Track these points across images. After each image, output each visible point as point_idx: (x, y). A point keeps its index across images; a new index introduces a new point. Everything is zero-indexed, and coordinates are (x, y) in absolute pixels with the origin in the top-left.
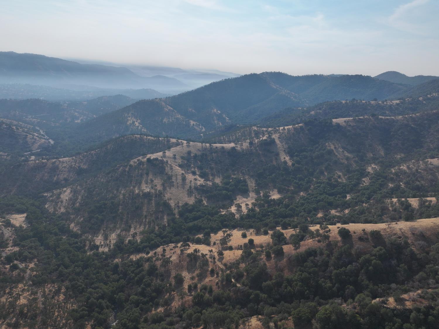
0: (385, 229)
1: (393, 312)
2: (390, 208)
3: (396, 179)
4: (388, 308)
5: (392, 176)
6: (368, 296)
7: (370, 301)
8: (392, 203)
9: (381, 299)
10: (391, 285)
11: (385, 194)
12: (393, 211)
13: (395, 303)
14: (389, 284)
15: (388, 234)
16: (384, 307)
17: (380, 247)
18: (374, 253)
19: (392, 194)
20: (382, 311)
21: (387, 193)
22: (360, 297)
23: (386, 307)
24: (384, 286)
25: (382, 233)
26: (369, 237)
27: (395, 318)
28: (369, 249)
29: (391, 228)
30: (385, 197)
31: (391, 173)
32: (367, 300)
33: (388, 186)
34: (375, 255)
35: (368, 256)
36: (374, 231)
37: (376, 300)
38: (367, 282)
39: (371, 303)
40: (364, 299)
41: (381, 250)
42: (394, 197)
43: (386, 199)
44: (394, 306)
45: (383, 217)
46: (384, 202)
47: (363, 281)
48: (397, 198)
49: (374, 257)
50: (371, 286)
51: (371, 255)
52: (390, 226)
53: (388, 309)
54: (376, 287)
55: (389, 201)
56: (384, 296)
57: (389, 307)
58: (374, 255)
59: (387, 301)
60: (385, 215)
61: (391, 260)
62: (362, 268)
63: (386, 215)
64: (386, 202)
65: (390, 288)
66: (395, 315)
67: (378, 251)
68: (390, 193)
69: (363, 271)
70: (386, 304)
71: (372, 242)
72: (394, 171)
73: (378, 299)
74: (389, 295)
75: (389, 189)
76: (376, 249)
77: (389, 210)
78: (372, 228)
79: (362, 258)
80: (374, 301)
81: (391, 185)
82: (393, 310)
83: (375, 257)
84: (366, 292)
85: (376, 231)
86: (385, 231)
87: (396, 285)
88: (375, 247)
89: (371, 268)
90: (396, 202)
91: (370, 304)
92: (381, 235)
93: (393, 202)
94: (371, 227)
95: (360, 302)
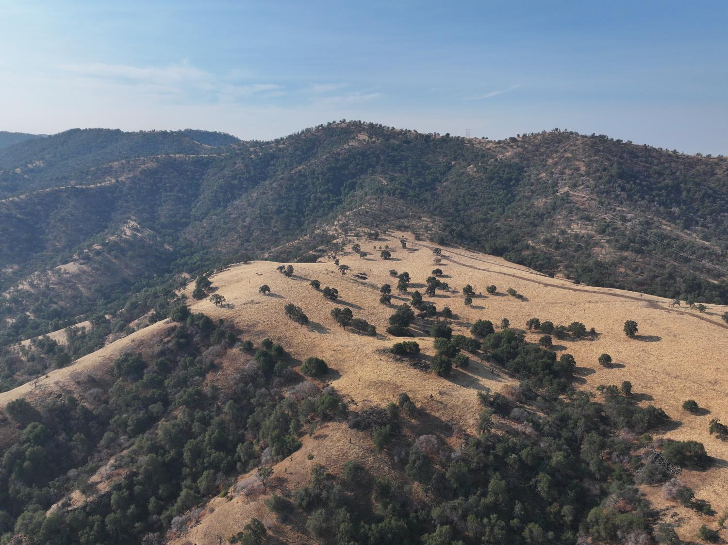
0: (31, 393)
1: (85, 511)
2: (24, 358)
3: (17, 308)
4: (75, 510)
5: (9, 305)
6: (35, 510)
7: (43, 517)
8: (23, 348)
9: (60, 503)
10: (69, 474)
11: (6, 337)
12: (29, 361)
13: (84, 496)
14: (65, 473)
15: (39, 399)
16: (68, 512)
17: (33, 423)
18: (24, 437)
19: (18, 334)
20: (68, 519)
21: (9, 335)
22: (24, 519)
23: (71, 510)
24: (57, 481)
25: (28, 401)
26: (8, 416)
27: (90, 518)
28: (13, 436)
29: (40, 386)
30: (8, 343)
31: (5, 300)
32: (38, 516)
33: (6, 323)
34: (28, 440)
35: (15, 448)
36: (13, 402)
37: (51, 510)
38: (28, 490)
39: (46, 517)
40: (32, 518)
41: (35, 427)
42: (23, 338)
43: (10, 346)
44: (85, 501)
45: (15, 377)
46: (8, 352)
47: (18, 492)
48: (28, 339)
49: (26, 445)
50: (36, 492)
51: (20, 443)
52: (37, 384)
53: (76, 512)
54: (45, 489)
55: (17, 347)
56: (63, 496)
57: (75, 507)
58: (25, 442)
59: (70, 500)
60: (17, 372)
61: (56, 436)
62: (10, 472)
63: (20, 371)
64: (13, 350)
65: (69, 479)
66: (88, 514)
67: (30, 432)
68: (14, 333)
69: (13, 476)
70: (70, 505)
71: (15, 423)
72: (8, 296)
73: (54, 506)
74: (69, 490)
75: (9, 328)
76: (25, 431)
77: (22, 361)
78: (8, 399)
79: (5, 455)
80: (49, 513)
81: (10, 321)
82: (84, 508)
83: (29, 443)
84: (31, 507)
85: (17, 400)
86: (31, 396)
87: (75, 470)
88: (23, 427)
89: (26, 464)
90: (30, 346)
91: (46, 520)
92: (28, 404)
93: (24, 346)
94: (4, 398)
95: (26, 526)
